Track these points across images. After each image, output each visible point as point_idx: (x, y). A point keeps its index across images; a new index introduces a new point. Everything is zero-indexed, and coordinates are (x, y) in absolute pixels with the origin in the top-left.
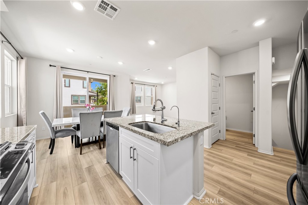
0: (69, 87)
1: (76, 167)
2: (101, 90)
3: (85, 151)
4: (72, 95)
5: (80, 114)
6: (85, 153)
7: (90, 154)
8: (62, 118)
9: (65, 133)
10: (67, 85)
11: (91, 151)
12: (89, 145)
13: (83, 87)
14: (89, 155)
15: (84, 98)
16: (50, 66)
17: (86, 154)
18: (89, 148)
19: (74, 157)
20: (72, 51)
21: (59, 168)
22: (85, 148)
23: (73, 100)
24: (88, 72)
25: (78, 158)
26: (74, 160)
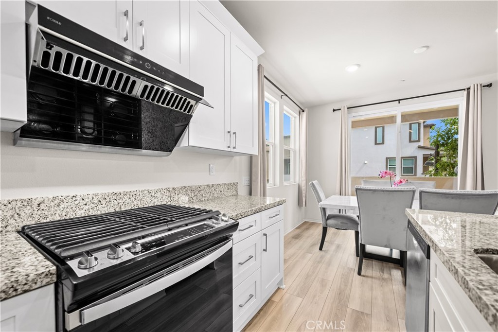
0: (383, 143)
1: (339, 294)
2: (449, 138)
3: (371, 271)
4: (387, 158)
5: (356, 190)
6: (367, 277)
7: (376, 283)
8: (348, 195)
9: (339, 222)
10: (379, 140)
11: (383, 279)
12: (385, 264)
13: (410, 141)
14: (374, 285)
15: (410, 162)
16: (334, 110)
17: (369, 280)
18: (382, 271)
19: (346, 274)
20: (356, 68)
21: (317, 278)
22: (374, 266)
23: (389, 166)
24: (399, 100)
25: (350, 279)
26: (343, 280)
